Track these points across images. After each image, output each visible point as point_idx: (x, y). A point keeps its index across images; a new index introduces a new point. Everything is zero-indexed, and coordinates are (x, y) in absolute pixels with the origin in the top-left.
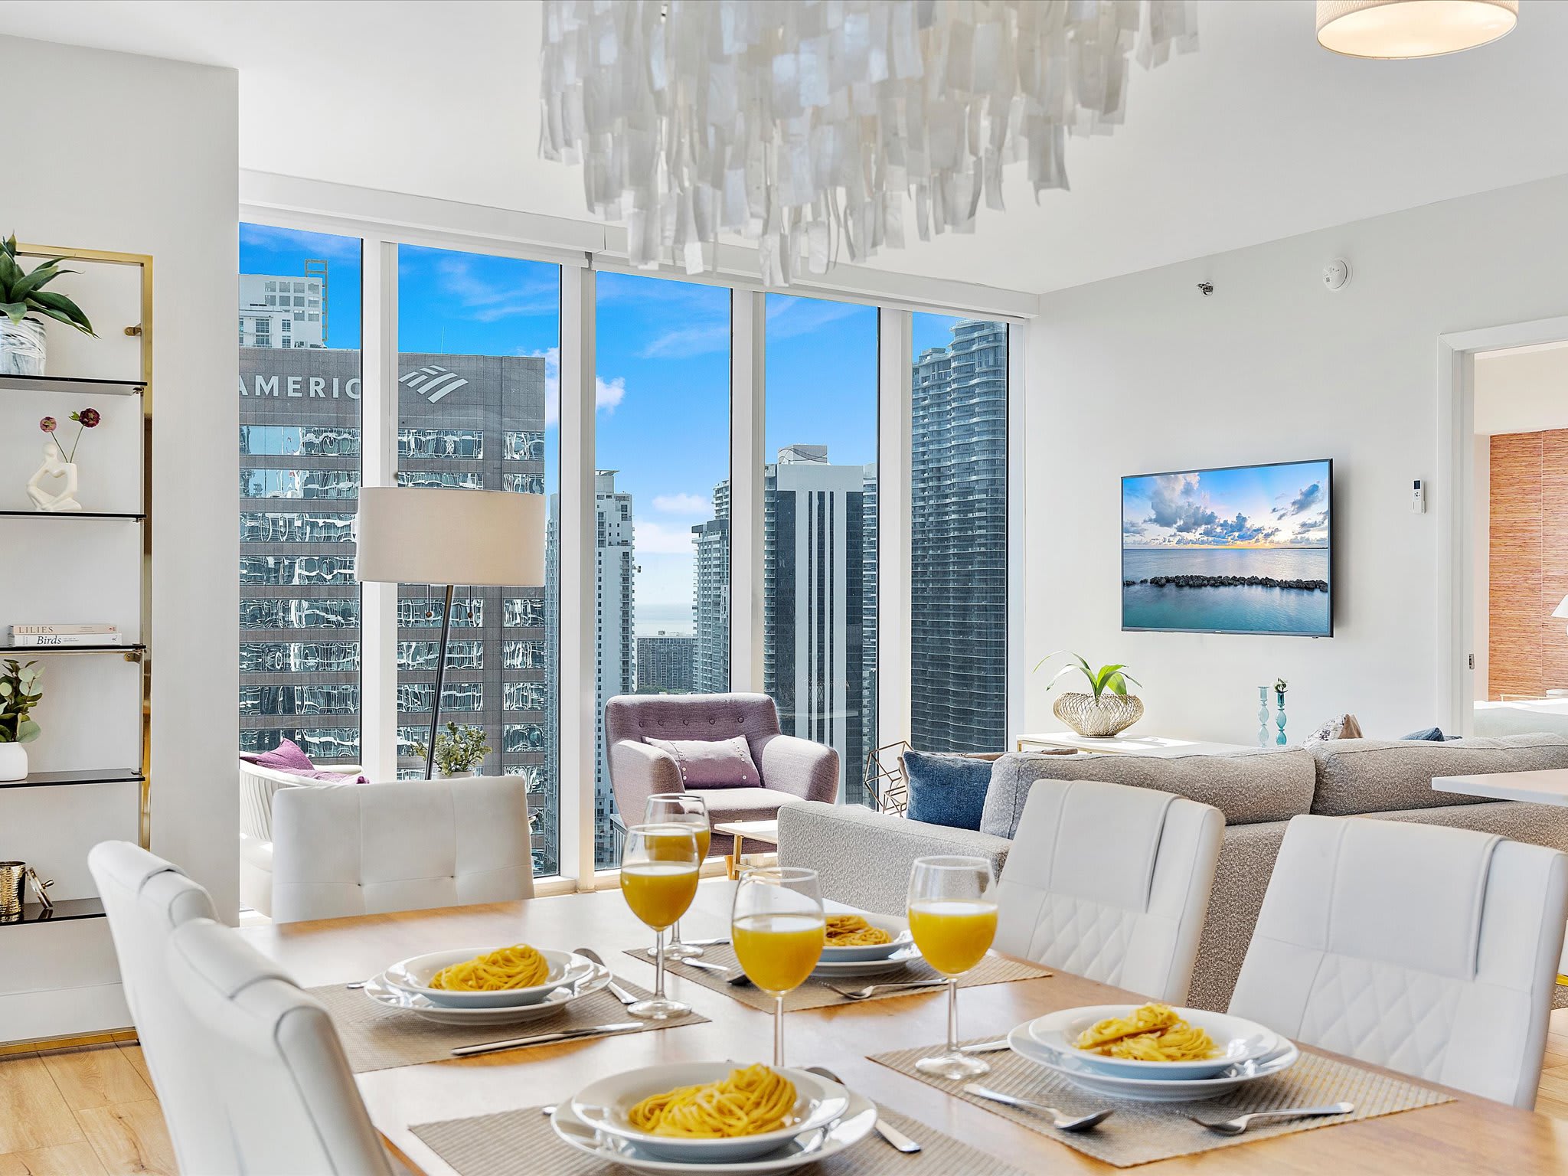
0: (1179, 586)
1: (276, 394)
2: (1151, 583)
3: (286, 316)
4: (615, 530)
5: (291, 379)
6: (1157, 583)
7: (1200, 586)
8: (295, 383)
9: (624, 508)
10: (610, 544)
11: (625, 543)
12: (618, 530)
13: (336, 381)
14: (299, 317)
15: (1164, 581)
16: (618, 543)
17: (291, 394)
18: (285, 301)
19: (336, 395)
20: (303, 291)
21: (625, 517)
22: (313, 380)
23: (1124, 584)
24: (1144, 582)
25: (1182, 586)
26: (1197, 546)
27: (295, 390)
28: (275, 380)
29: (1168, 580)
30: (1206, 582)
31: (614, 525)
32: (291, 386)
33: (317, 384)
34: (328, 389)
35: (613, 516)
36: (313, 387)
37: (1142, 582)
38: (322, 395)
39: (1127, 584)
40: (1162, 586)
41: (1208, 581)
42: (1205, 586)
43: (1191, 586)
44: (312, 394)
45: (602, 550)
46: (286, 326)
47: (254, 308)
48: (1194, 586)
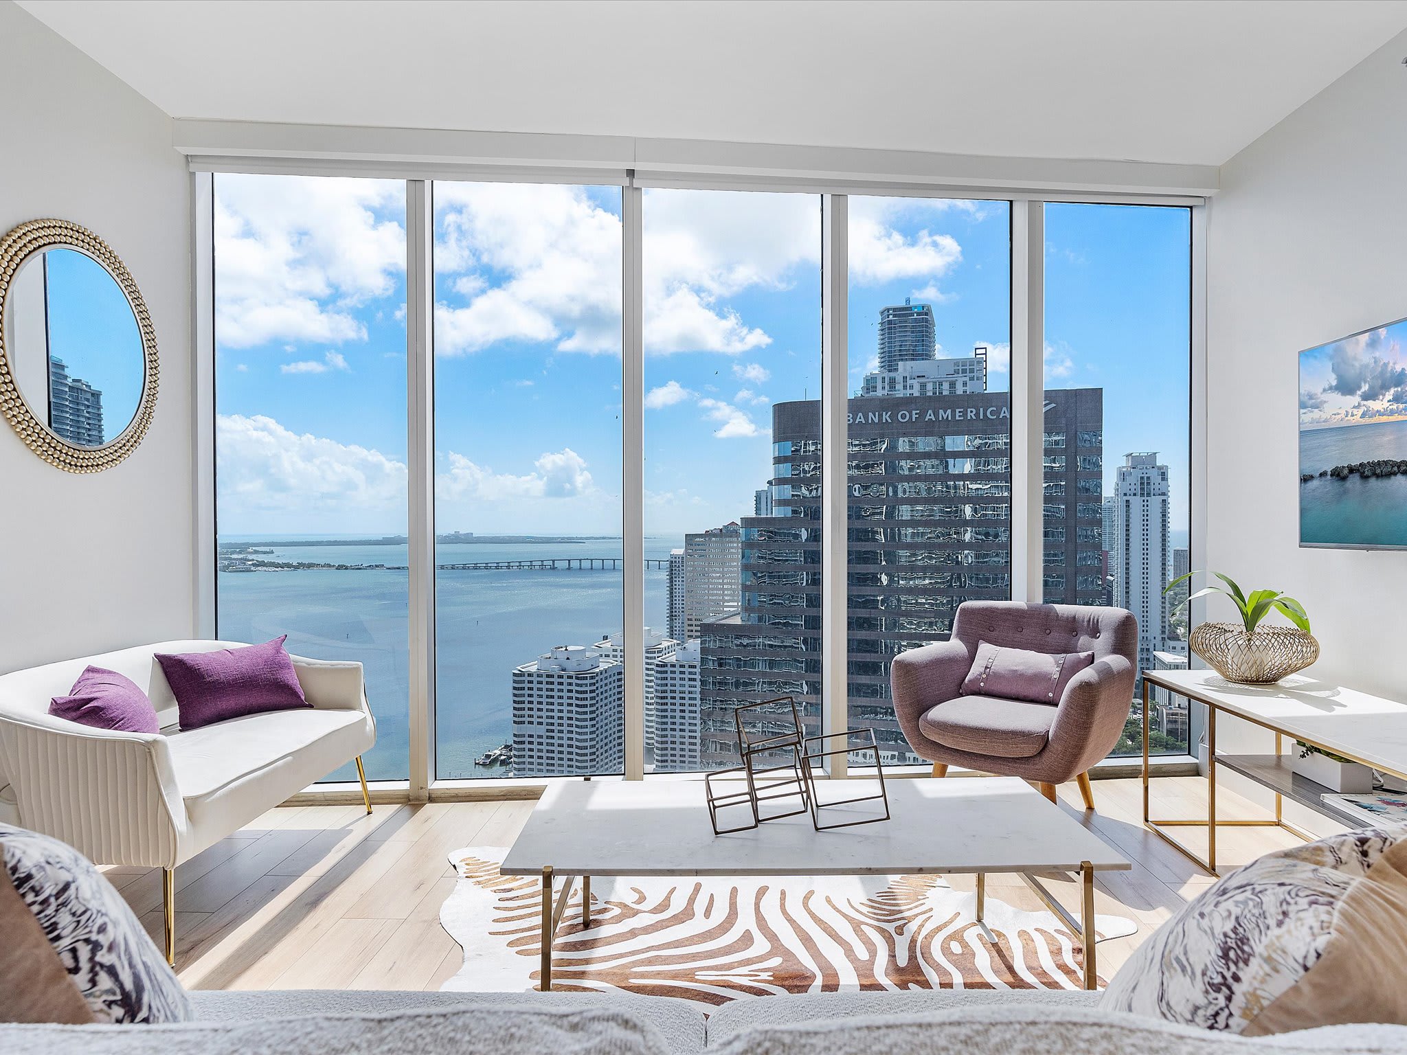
0: (1364, 477)
1: (950, 419)
2: (1332, 475)
3: (965, 379)
4: (1157, 486)
5: (957, 410)
6: (1338, 475)
7: (1390, 475)
8: (959, 412)
9: (1163, 474)
10: (1154, 495)
11: (1164, 494)
12: (1159, 486)
13: (981, 409)
14: (972, 379)
15: (1346, 471)
16: (1159, 495)
17: (957, 418)
18: (964, 371)
19: (981, 417)
20: (973, 365)
21: (1163, 479)
22: (969, 410)
23: (1301, 479)
24: (1323, 475)
25: (1367, 477)
26: (1385, 419)
27: (960, 416)
28: (949, 411)
29: (1352, 470)
30: (1395, 469)
31: (1157, 484)
32: (958, 414)
33: (971, 412)
34: (977, 414)
35: (1155, 478)
36: (969, 414)
37: (1321, 475)
38: (974, 418)
39: (1305, 479)
40: (1344, 479)
41: (1399, 467)
42: (1395, 474)
43: (1378, 476)
44: (969, 418)
45: (1148, 498)
46: (965, 384)
47: (948, 376)
48: (1382, 476)
